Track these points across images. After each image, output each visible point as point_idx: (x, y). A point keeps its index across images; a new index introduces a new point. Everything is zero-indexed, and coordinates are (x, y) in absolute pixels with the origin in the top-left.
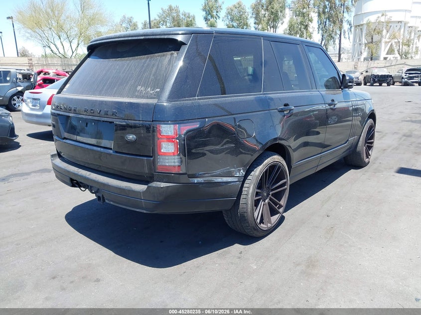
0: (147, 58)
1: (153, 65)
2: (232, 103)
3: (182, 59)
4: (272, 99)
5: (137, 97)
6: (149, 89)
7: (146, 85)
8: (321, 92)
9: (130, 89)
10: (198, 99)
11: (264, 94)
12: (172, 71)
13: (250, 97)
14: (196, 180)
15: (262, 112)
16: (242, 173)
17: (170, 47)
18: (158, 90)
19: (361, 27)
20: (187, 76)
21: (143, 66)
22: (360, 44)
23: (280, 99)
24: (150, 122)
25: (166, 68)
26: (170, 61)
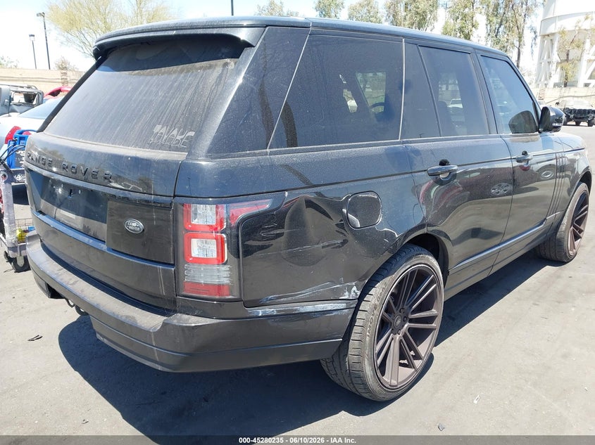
0: (182, 71)
1: (189, 85)
2: (338, 161)
3: (243, 74)
4: (417, 152)
5: (153, 146)
6: (175, 132)
7: (171, 123)
8: (505, 139)
9: (142, 131)
10: (271, 154)
11: (404, 143)
12: (222, 97)
13: (376, 149)
14: (260, 312)
15: (398, 177)
16: (355, 291)
17: (224, 50)
18: (192, 134)
19: (551, 37)
20: (250, 108)
21: (171, 86)
22: (549, 63)
23: (432, 152)
24: (168, 199)
25: (212, 92)
26: (220, 77)
